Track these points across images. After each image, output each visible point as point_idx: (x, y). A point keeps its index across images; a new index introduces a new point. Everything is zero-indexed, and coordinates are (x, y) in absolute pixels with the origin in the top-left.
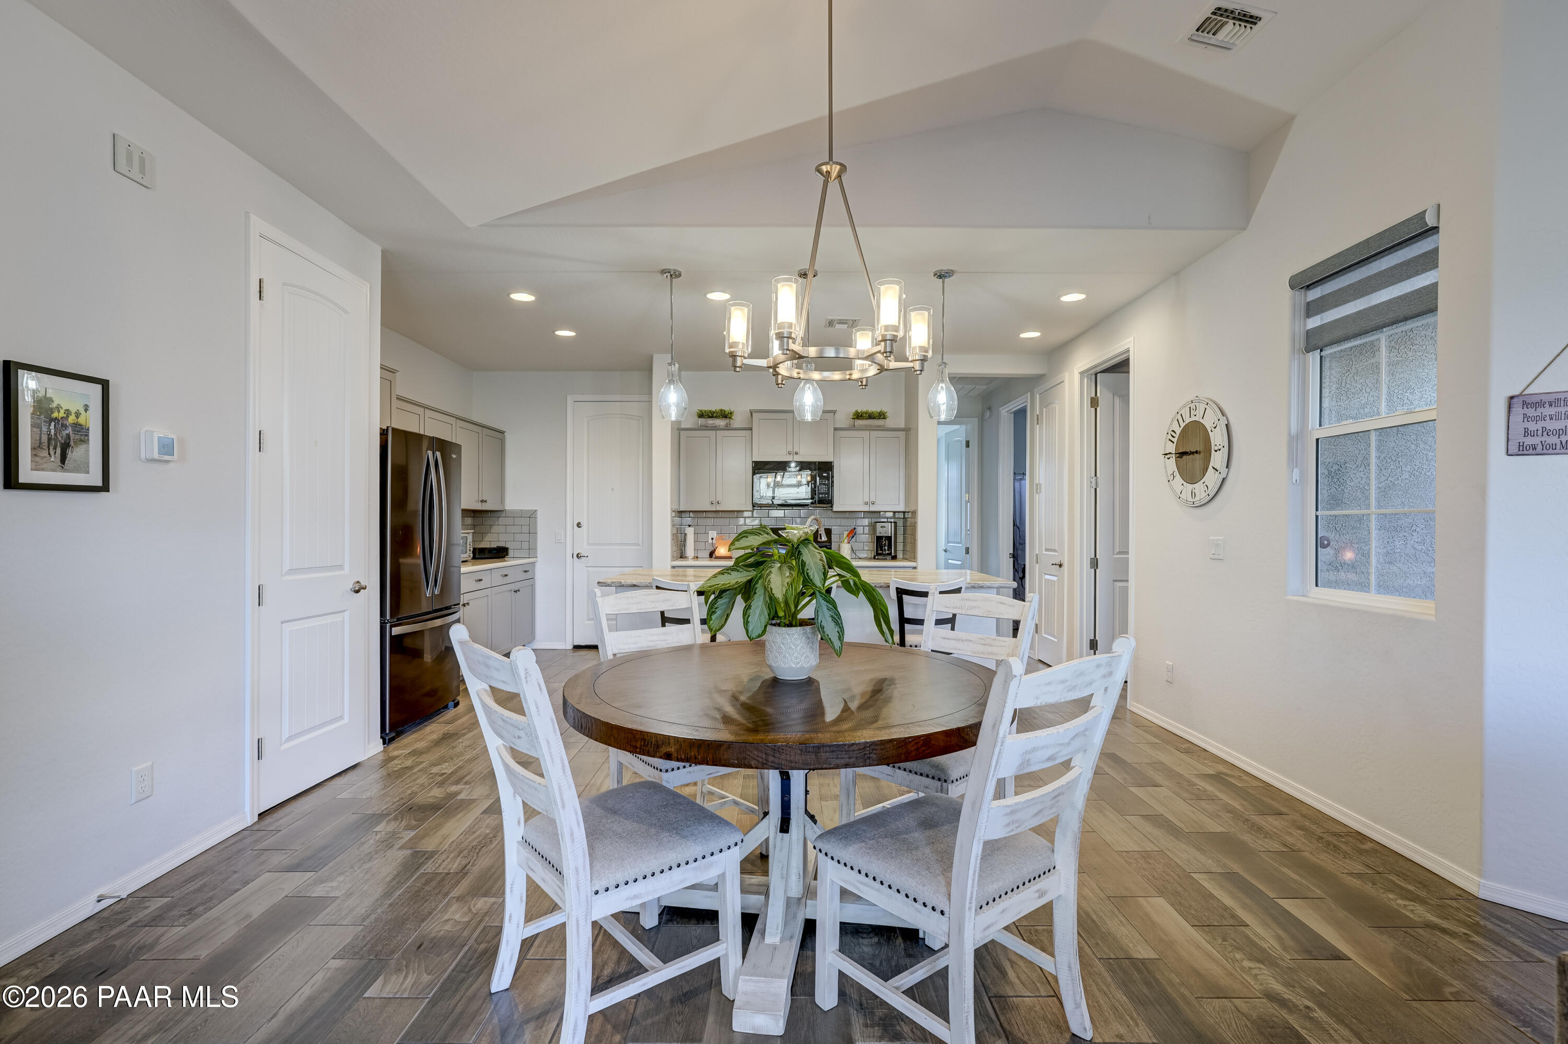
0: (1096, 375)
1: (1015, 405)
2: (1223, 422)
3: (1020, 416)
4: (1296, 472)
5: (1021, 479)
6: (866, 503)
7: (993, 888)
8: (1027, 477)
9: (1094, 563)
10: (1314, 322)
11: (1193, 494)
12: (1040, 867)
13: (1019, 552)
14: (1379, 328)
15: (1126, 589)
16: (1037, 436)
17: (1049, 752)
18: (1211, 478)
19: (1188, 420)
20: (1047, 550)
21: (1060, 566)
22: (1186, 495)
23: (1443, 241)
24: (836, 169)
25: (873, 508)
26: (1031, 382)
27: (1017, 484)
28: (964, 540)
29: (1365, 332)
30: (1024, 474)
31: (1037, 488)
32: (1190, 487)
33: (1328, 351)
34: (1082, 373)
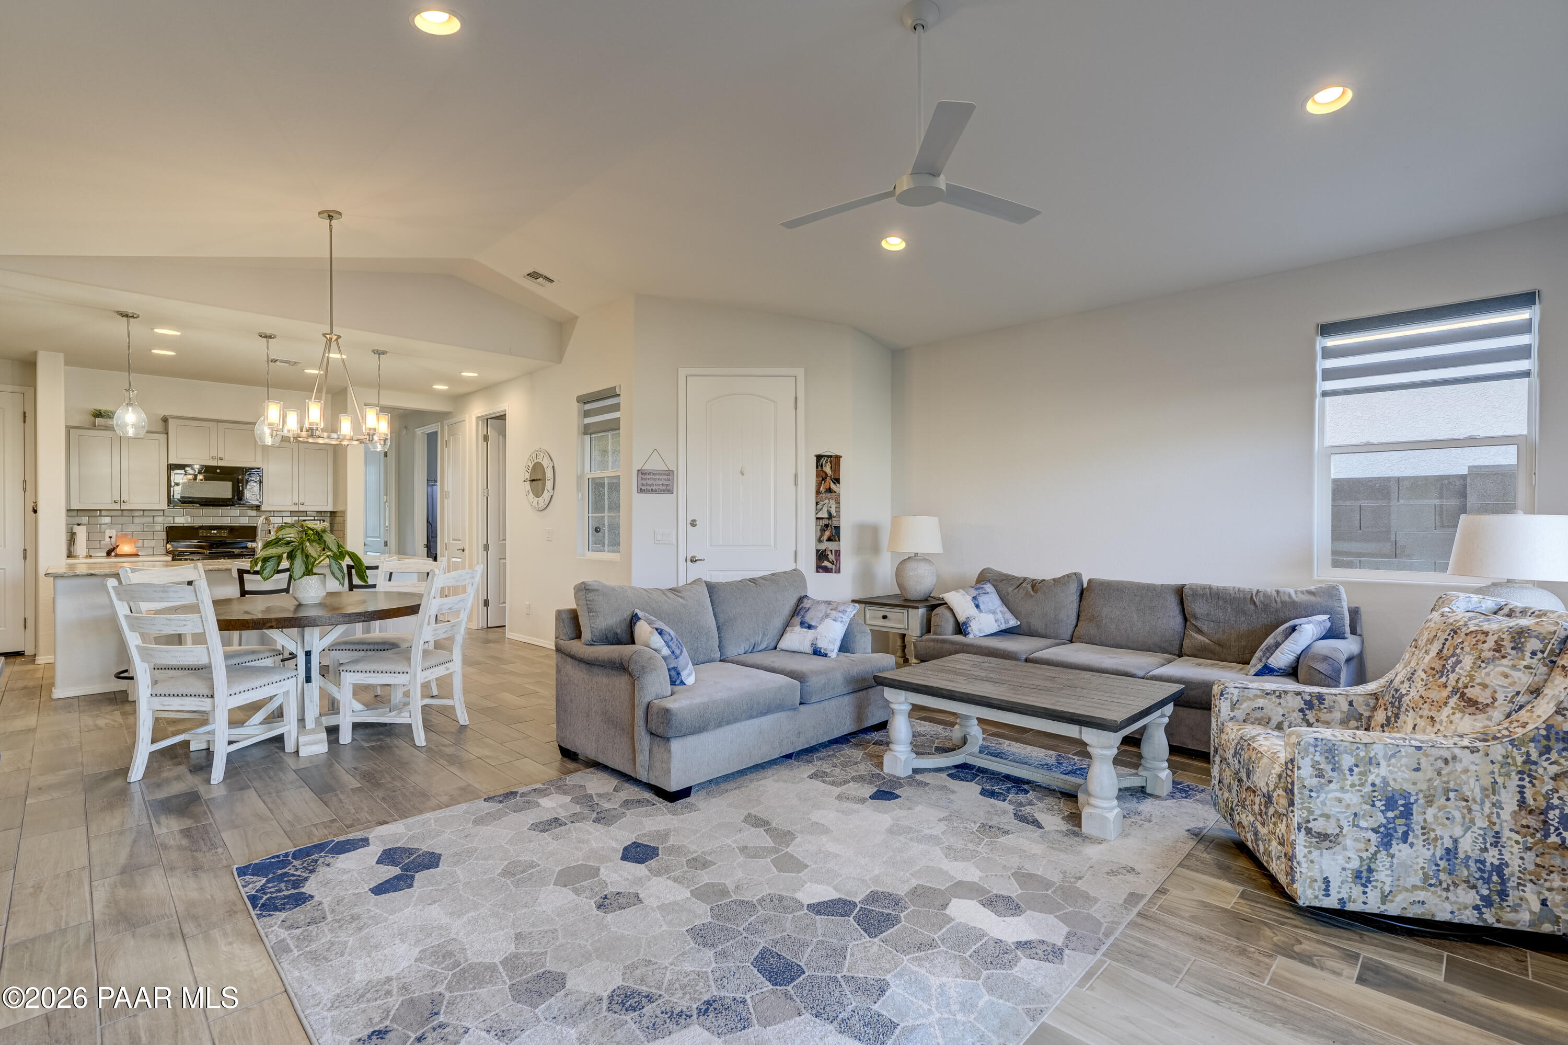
0: (487, 419)
1: (430, 429)
2: (551, 465)
3: (432, 438)
4: (580, 494)
5: (433, 485)
6: (295, 504)
7: (427, 664)
8: (439, 483)
9: (486, 548)
10: (588, 421)
11: (538, 503)
12: (447, 659)
13: (432, 544)
14: (608, 431)
15: (505, 564)
16: (445, 456)
17: (451, 606)
18: (546, 495)
19: (536, 461)
20: (453, 540)
21: (463, 551)
22: (535, 504)
23: (622, 400)
24: (334, 338)
25: (302, 508)
26: (441, 417)
27: (430, 489)
28: (382, 534)
29: (605, 431)
30: (436, 481)
31: (445, 495)
32: (537, 499)
33: (593, 436)
34: (478, 418)
